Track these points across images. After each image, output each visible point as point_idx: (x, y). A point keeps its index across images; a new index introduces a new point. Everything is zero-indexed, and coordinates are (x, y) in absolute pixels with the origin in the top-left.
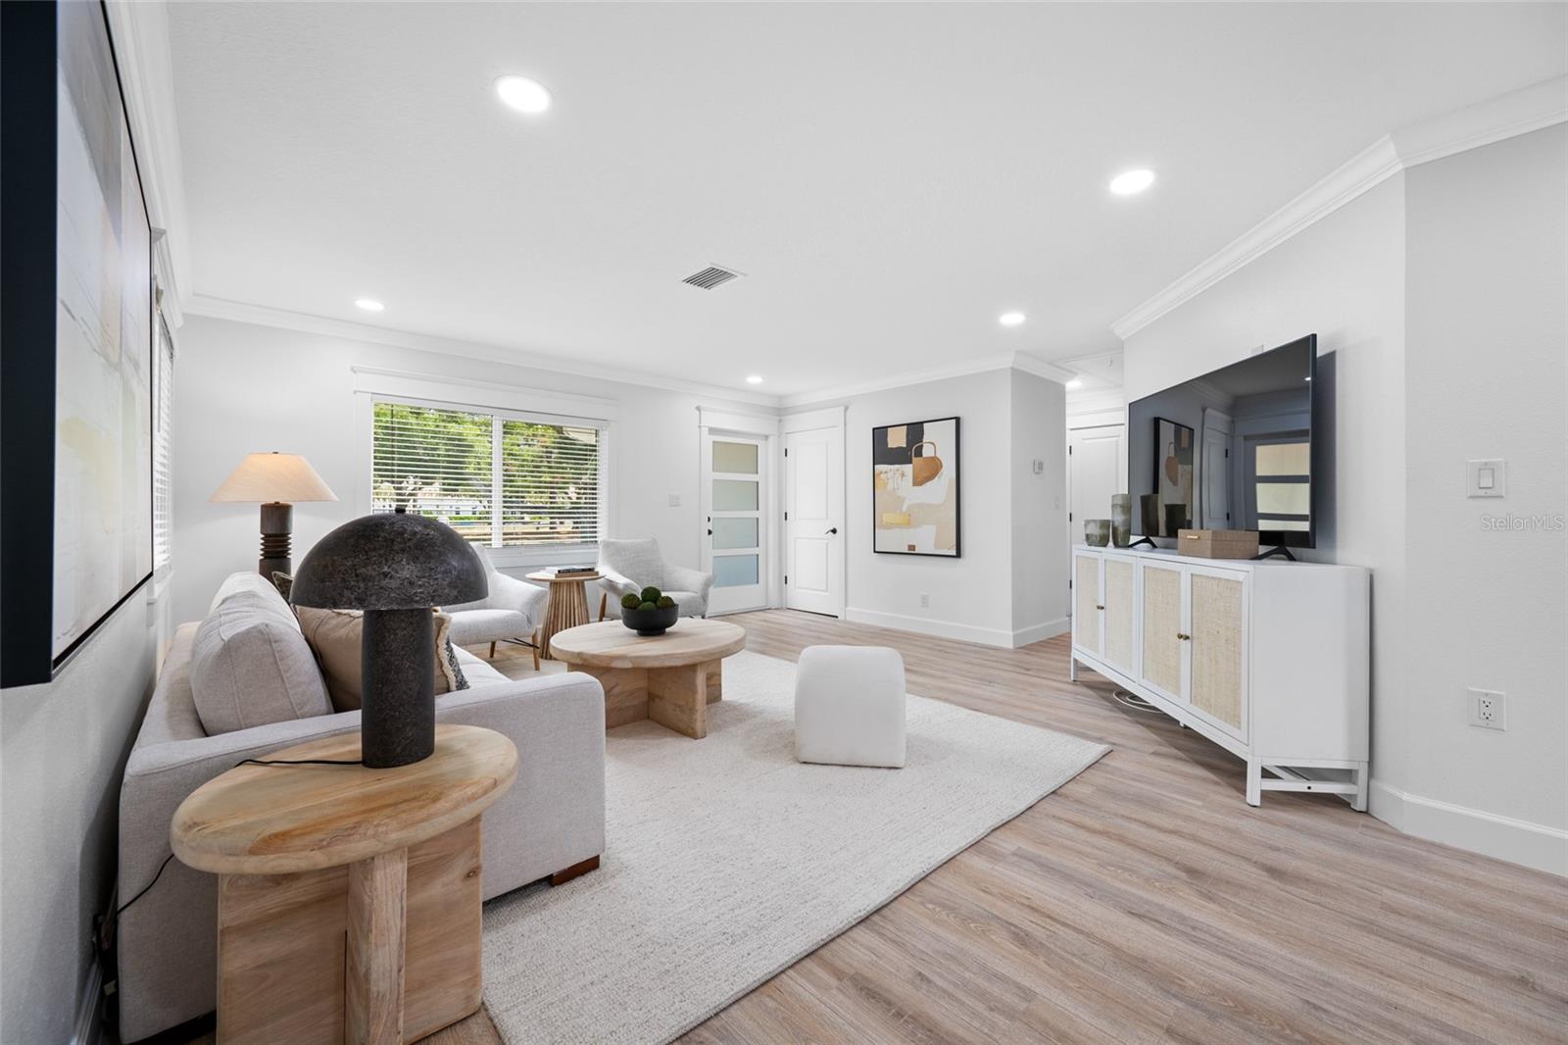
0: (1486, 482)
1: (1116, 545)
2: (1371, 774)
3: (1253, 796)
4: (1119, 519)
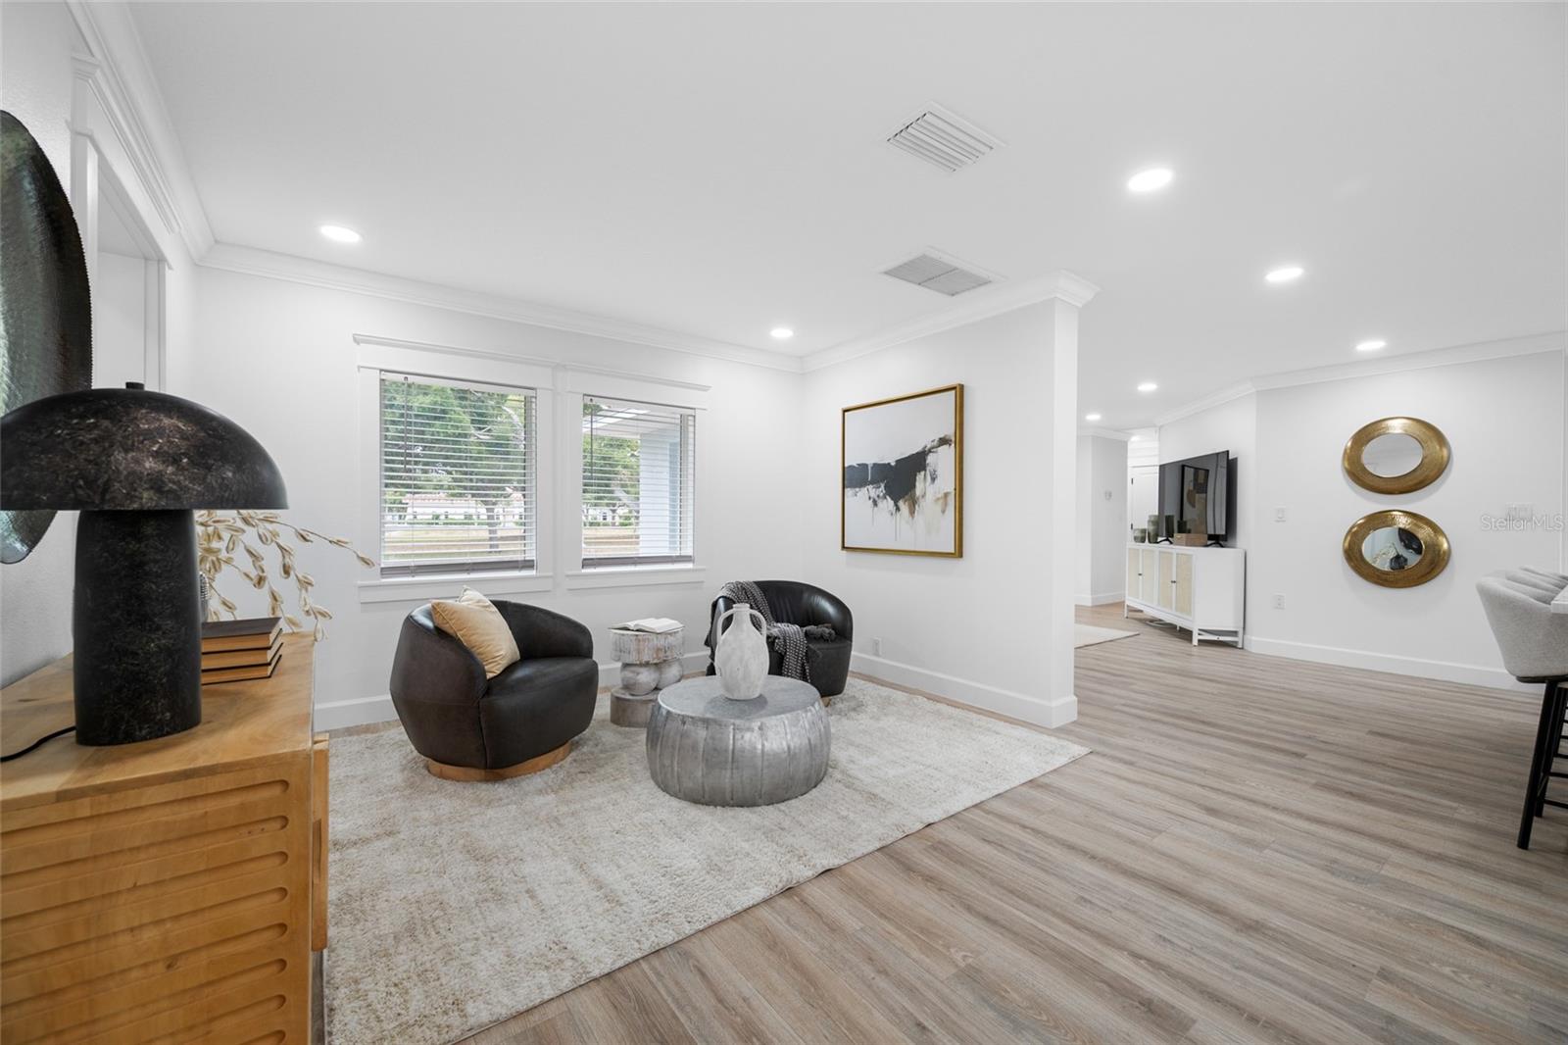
0: (1280, 516)
1: (1150, 542)
2: (1244, 633)
3: (1195, 642)
4: (1151, 528)
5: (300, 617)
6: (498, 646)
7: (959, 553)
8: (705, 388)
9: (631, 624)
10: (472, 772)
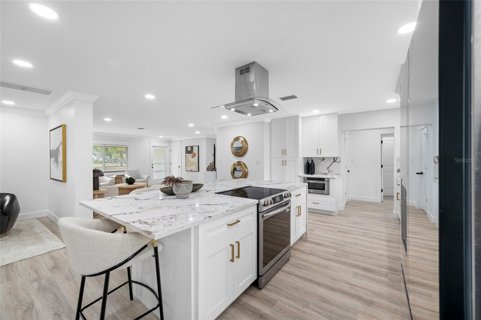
7: (64, 181)
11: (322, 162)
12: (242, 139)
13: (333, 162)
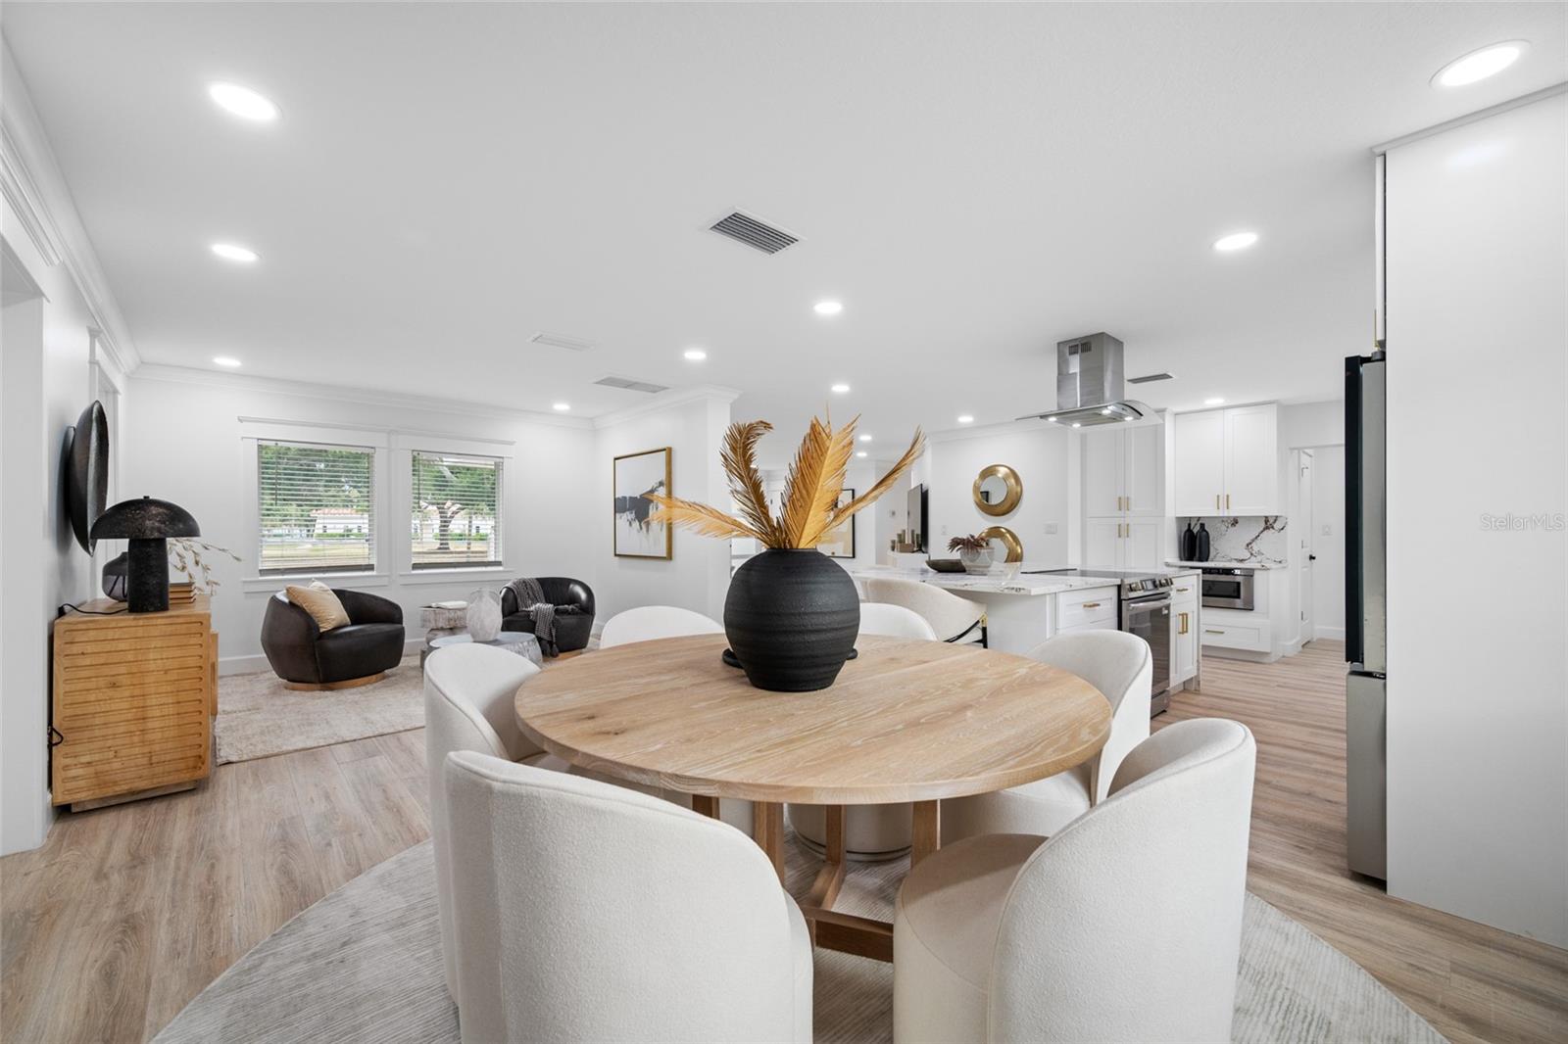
5: (203, 586)
6: (332, 614)
7: (669, 557)
8: (511, 443)
9: (433, 605)
10: (313, 686)
11: (1232, 530)
12: (1003, 471)
13: (1264, 529)
